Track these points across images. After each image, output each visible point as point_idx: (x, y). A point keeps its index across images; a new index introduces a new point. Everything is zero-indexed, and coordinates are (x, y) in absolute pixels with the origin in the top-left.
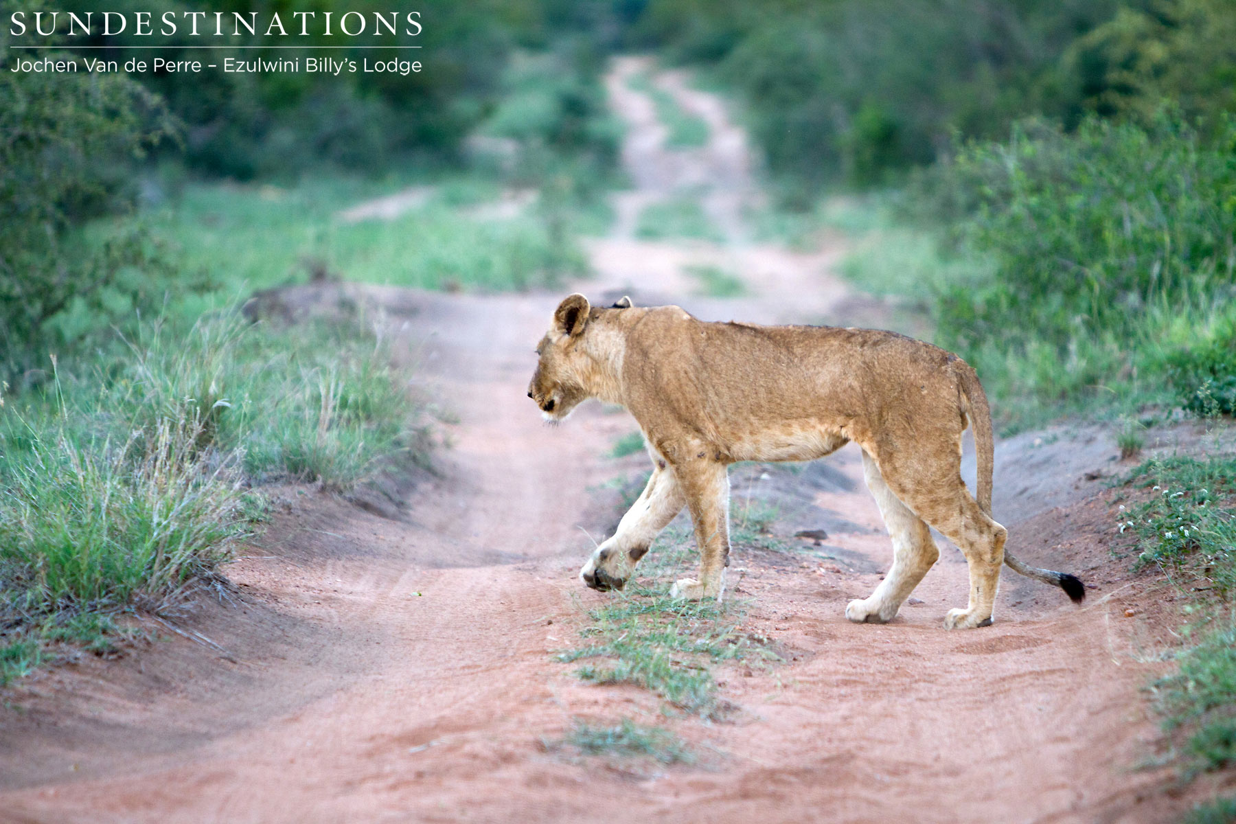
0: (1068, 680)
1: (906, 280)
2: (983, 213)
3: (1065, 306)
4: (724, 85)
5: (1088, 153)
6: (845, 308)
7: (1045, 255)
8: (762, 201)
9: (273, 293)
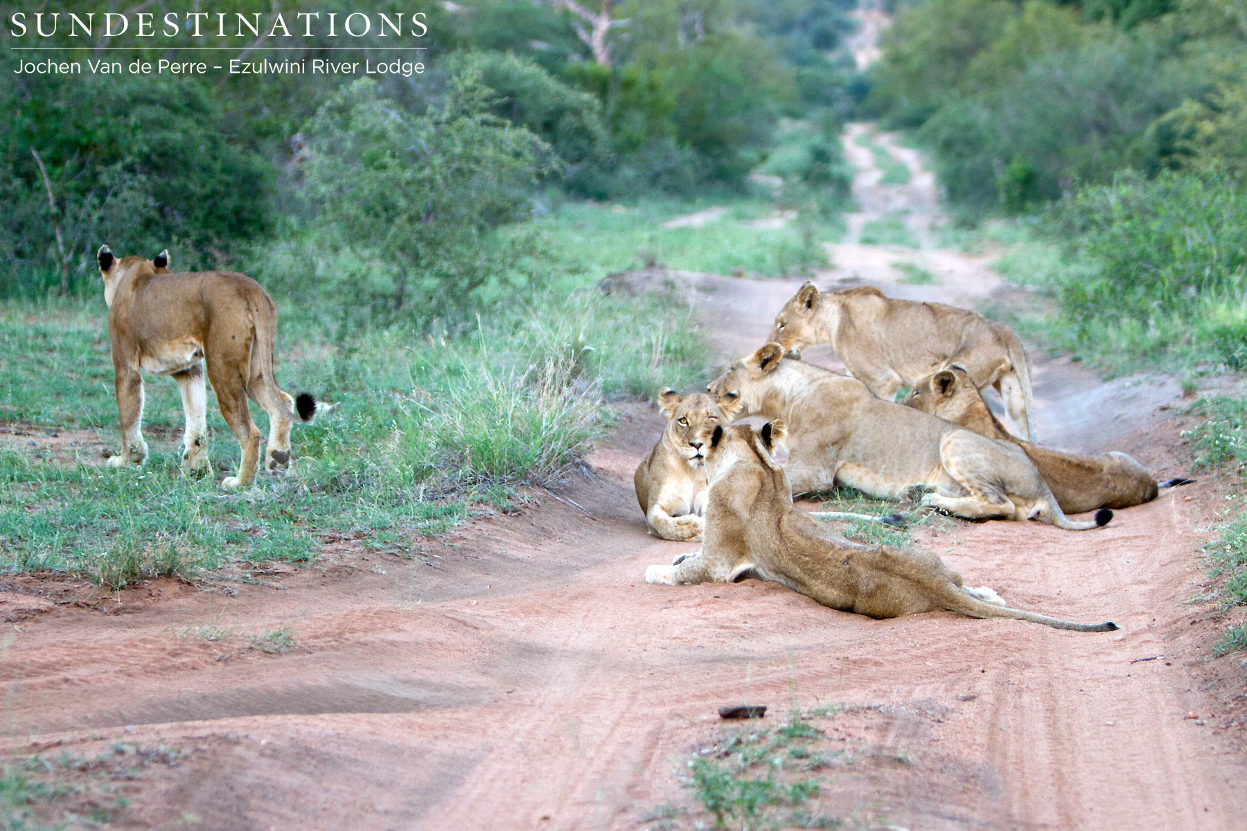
0: (1147, 543)
1: (1040, 276)
2: (1093, 232)
3: (1146, 294)
4: (921, 143)
5: (1166, 193)
6: (999, 293)
7: (1134, 260)
8: (943, 222)
9: (620, 275)
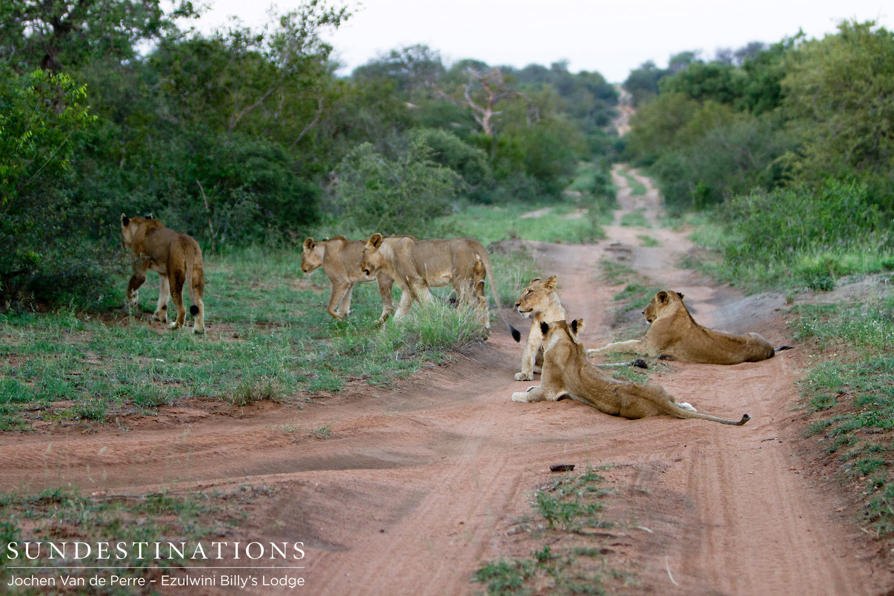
0: (769, 379)
1: (713, 242)
2: (740, 219)
3: (768, 251)
4: (651, 174)
5: (777, 199)
6: (692, 251)
7: (762, 234)
8: (663, 214)
9: (498, 243)
